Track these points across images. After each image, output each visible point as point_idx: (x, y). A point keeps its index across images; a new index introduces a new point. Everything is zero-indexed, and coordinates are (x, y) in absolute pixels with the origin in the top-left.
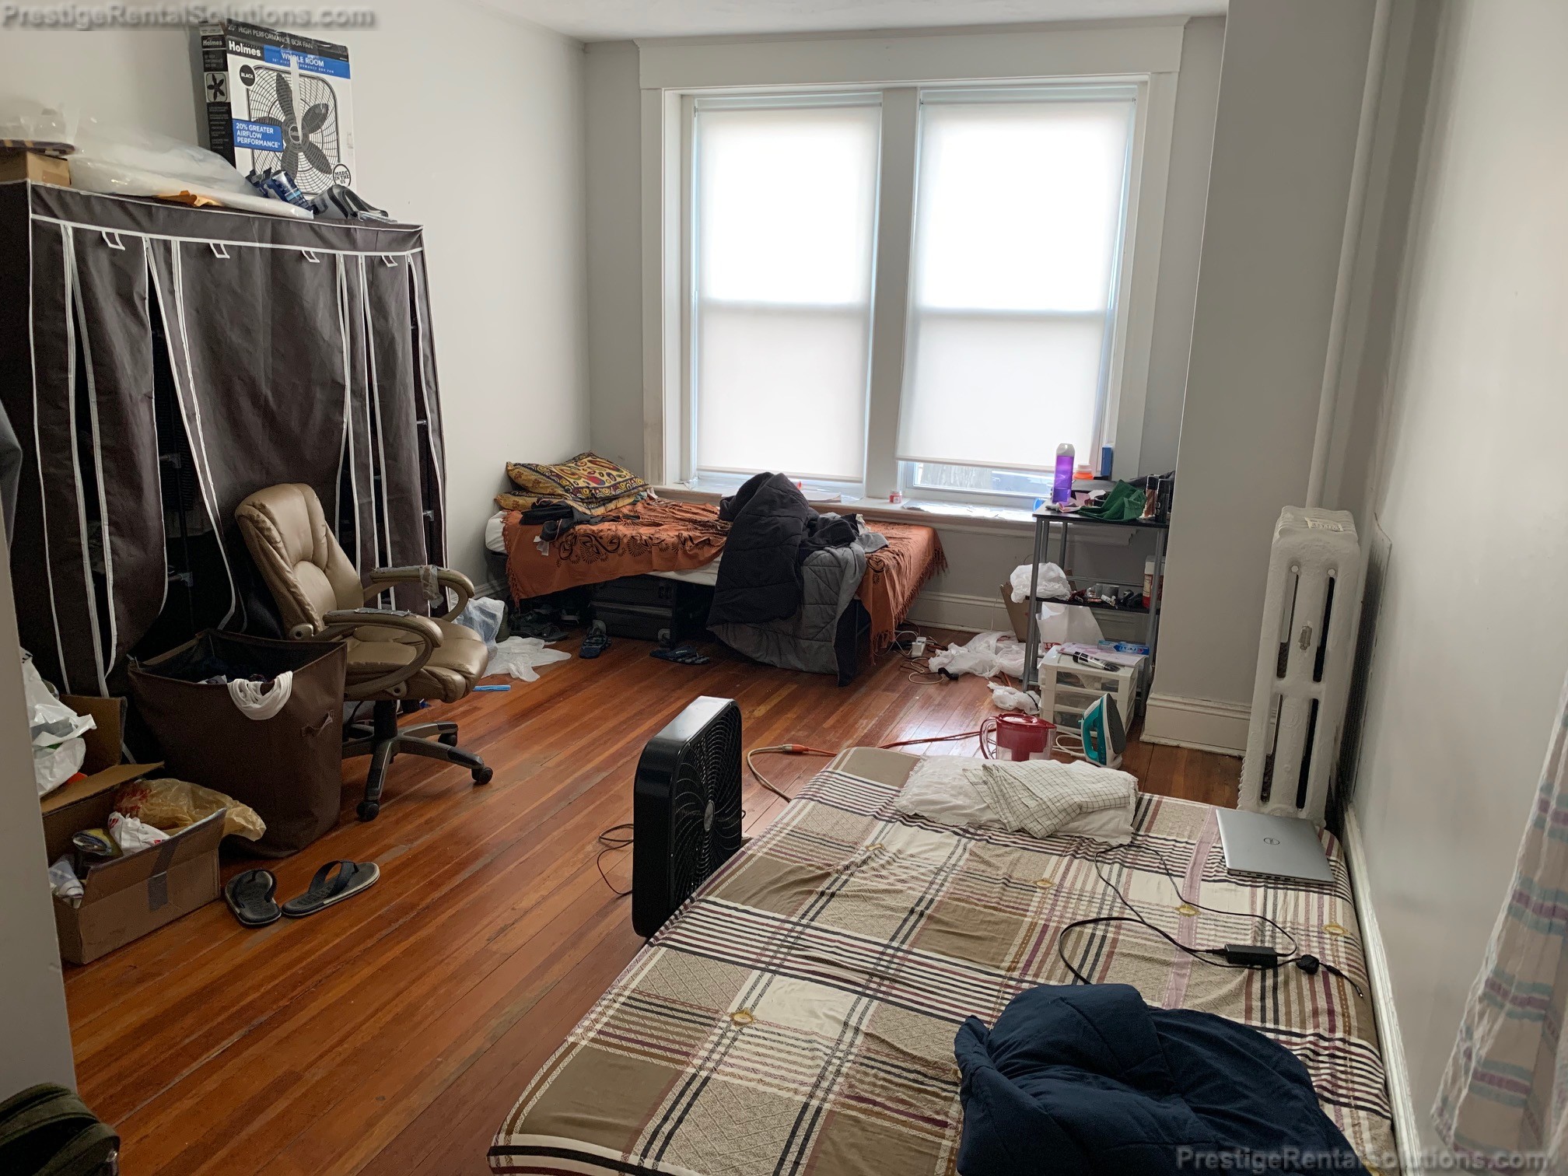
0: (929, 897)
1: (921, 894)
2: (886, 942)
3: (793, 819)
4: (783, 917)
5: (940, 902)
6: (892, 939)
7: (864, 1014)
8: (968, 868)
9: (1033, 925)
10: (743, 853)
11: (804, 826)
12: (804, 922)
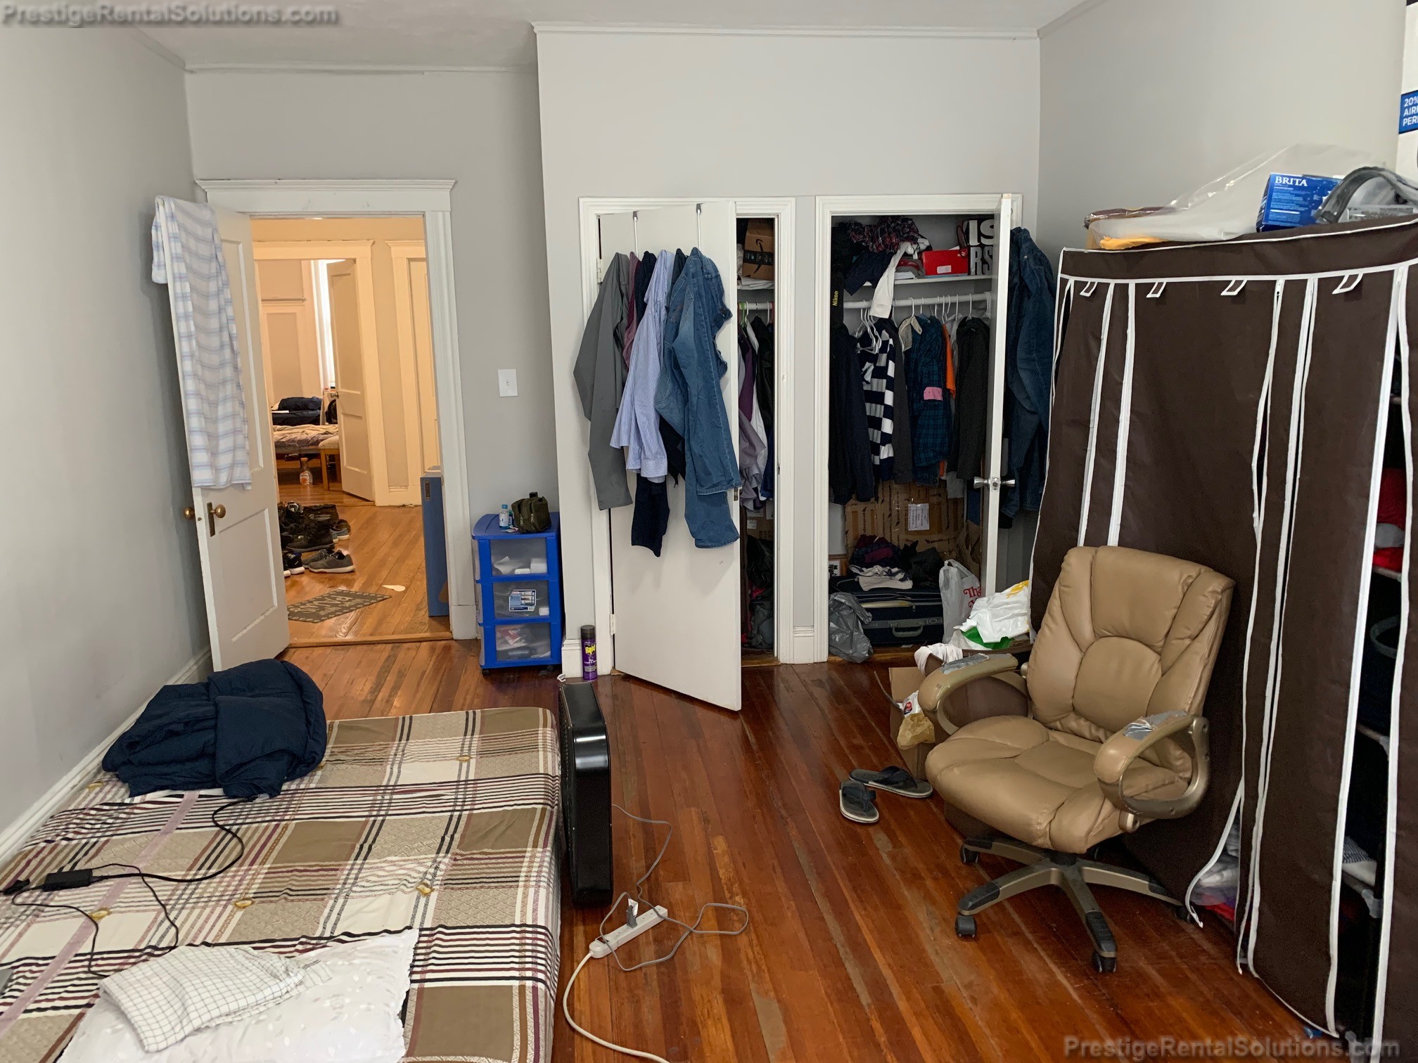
0: (359, 862)
1: (367, 861)
2: (388, 818)
3: (525, 896)
4: (475, 812)
5: (348, 859)
6: (383, 821)
7: (391, 774)
8: (323, 899)
9: (263, 863)
10: (545, 846)
11: (510, 891)
12: (457, 814)
